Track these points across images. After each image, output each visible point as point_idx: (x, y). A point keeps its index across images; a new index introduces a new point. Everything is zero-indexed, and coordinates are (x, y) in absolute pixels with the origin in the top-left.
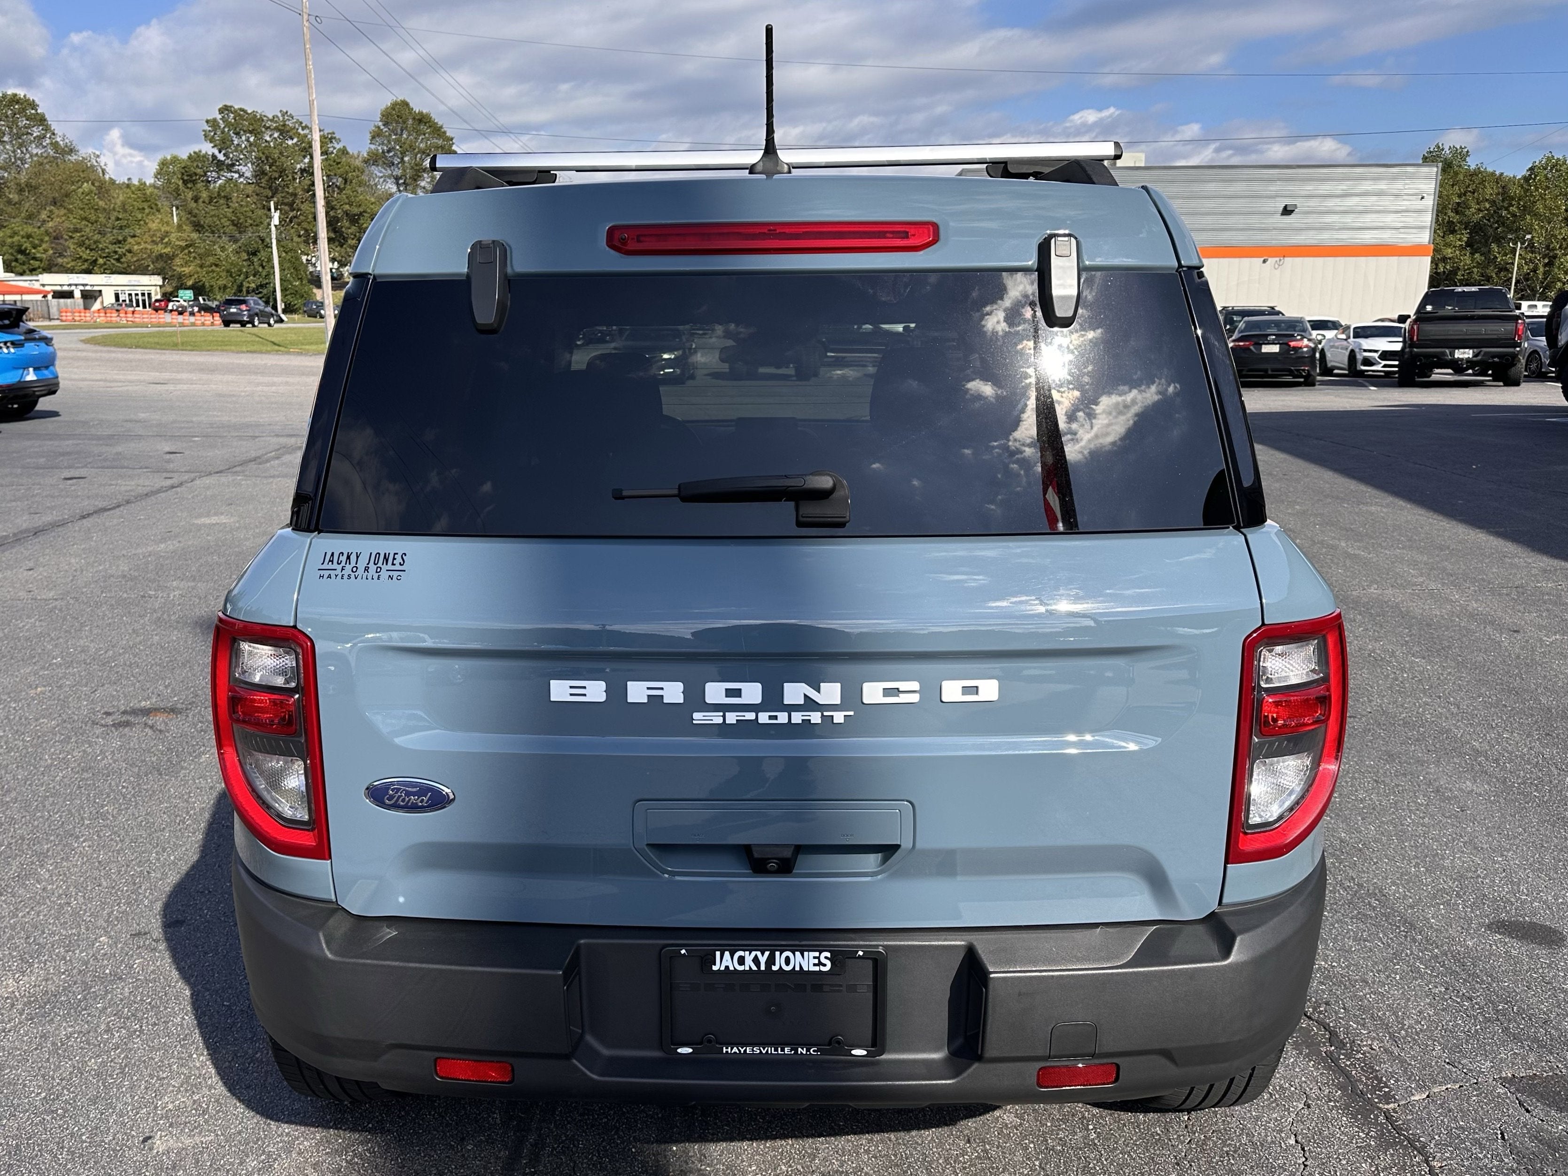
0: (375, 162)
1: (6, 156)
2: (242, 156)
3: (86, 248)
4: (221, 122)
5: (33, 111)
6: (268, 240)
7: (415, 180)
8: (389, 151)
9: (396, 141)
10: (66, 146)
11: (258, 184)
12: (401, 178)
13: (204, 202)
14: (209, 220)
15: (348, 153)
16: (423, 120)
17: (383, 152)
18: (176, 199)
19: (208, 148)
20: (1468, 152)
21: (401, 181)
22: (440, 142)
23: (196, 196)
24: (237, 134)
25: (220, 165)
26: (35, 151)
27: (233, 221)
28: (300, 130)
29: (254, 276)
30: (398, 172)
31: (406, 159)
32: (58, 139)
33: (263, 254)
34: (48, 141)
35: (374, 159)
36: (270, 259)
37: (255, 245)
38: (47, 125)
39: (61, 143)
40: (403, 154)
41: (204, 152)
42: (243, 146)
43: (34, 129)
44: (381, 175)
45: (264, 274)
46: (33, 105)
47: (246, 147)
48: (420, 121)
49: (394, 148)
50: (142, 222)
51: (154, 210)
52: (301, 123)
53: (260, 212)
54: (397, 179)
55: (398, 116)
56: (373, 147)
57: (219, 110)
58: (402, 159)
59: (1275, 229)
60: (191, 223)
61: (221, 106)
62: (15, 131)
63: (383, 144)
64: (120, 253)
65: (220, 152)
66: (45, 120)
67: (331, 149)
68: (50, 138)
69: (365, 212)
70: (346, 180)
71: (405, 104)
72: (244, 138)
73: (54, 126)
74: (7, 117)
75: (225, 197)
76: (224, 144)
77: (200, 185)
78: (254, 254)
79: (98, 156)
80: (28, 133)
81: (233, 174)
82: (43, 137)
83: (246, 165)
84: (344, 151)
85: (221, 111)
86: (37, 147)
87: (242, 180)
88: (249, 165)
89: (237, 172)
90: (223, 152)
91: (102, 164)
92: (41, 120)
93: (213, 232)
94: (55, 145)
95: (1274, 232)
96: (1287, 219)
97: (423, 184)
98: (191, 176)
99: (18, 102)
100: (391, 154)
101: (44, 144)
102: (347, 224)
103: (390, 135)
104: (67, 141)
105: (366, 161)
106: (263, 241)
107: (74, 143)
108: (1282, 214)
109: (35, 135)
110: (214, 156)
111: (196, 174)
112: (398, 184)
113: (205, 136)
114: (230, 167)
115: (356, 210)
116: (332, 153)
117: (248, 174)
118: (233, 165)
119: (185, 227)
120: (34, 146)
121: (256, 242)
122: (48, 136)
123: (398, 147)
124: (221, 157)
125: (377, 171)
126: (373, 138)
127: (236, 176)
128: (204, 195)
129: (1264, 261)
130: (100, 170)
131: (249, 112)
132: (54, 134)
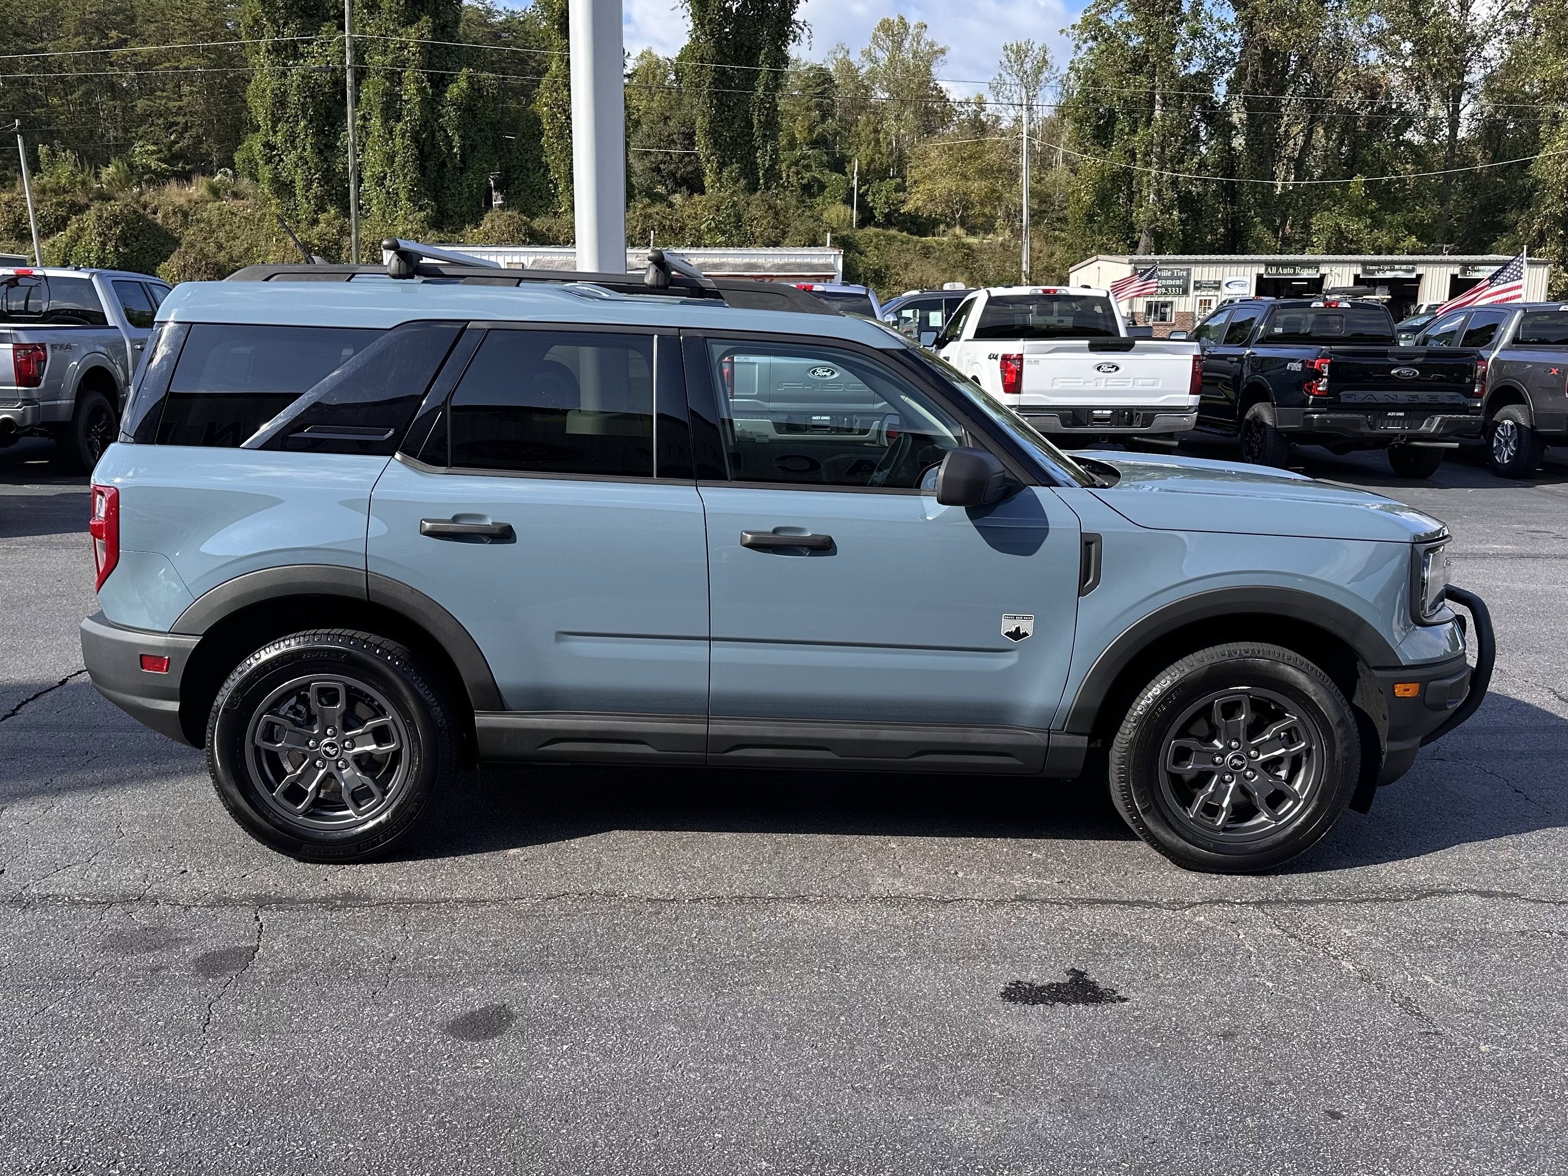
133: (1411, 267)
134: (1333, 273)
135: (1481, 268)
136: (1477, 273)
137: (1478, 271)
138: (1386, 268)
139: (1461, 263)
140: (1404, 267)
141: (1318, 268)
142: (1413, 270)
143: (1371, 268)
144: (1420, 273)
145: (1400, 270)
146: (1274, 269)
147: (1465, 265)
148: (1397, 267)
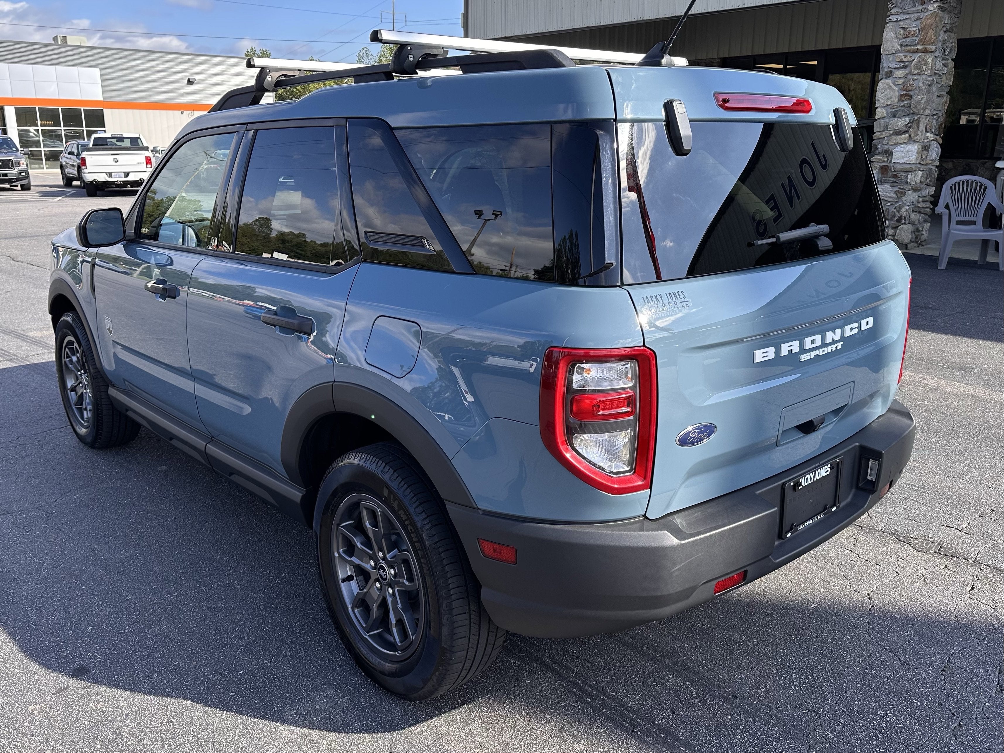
20: (270, 53)
59: (185, 93)
95: (185, 95)
96: (190, 86)
108: (187, 84)
129: (182, 113)
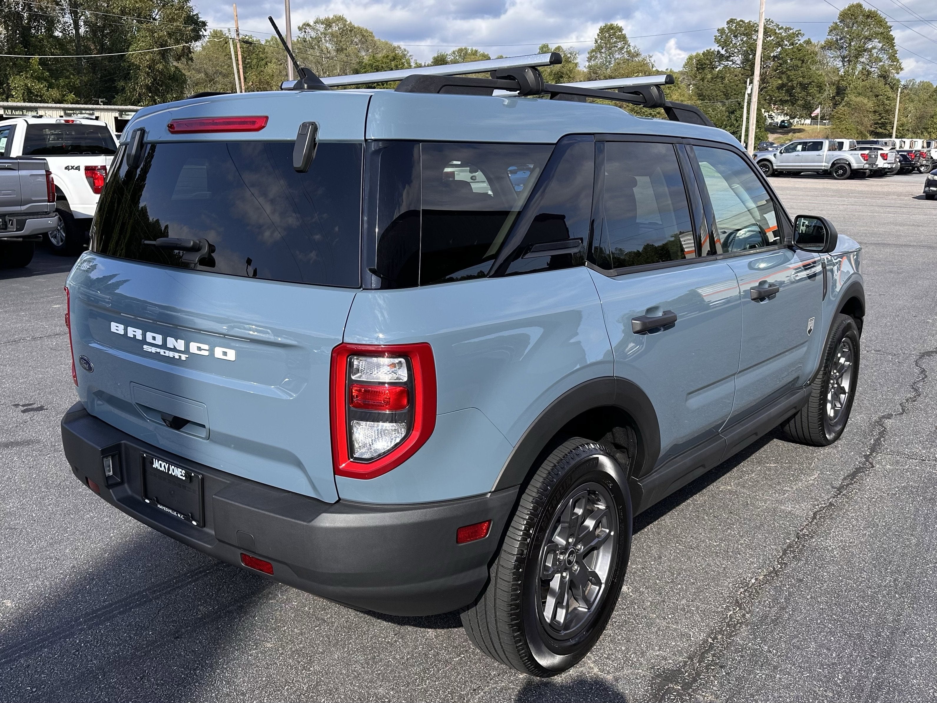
0: (830, 48)
1: (602, 60)
2: (736, 51)
3: (635, 112)
4: (727, 30)
5: (620, 33)
6: (742, 103)
7: (857, 58)
8: (841, 39)
9: (847, 33)
10: (635, 52)
11: (743, 68)
12: (846, 57)
13: (708, 81)
14: (708, 93)
15: (811, 43)
16: (871, 15)
17: (837, 40)
18: (694, 80)
19: (716, 48)
21: (846, 60)
22: (881, 30)
23: (703, 78)
24: (735, 36)
25: (721, 57)
26: (617, 57)
27: (723, 92)
28: (777, 31)
29: (730, 126)
30: (846, 53)
31: (852, 44)
32: (631, 48)
33: (737, 114)
34: (625, 50)
35: (829, 46)
36: (742, 116)
37: (734, 107)
38: (626, 41)
39: (632, 51)
40: (851, 40)
41: (712, 50)
42: (738, 44)
43: (619, 44)
44: (832, 56)
45: (737, 125)
46: (620, 29)
47: (740, 45)
48: (868, 16)
49: (845, 37)
50: (669, 95)
51: (677, 88)
52: (779, 25)
53: (741, 86)
54: (844, 58)
55: (852, 15)
56: (829, 37)
57: (727, 22)
58: (850, 44)
60: (698, 94)
61: (729, 20)
62: (608, 46)
63: (837, 35)
64: (653, 114)
65: (723, 49)
66: (625, 38)
67: (796, 41)
68: (627, 48)
69: (813, 82)
70: (803, 61)
71: (859, 6)
72: (739, 39)
73: (630, 41)
74: (606, 38)
75: (721, 77)
76: (725, 44)
77: (706, 71)
78: (733, 113)
79: (651, 57)
80: (615, 46)
81: (728, 62)
82: (622, 48)
83: (738, 56)
84: (808, 42)
85: (728, 23)
86: (619, 54)
87: (734, 65)
88: (740, 56)
89: (732, 61)
90: (725, 49)
91: (653, 61)
92: (624, 38)
93: (710, 100)
94: (629, 52)
97: (862, 60)
98: (702, 65)
99: (612, 29)
100: (842, 41)
101: (623, 52)
102: (799, 90)
103: (844, 28)
104: (636, 49)
105: (823, 48)
106: (739, 104)
107: (640, 50)
109: (619, 47)
110: (718, 52)
111: (705, 64)
112: (843, 61)
113: (715, 39)
114: (727, 58)
115: (806, 81)
116: (797, 43)
117: (739, 62)
118: (730, 56)
119: (693, 97)
120: (617, 53)
121: (735, 106)
122: (626, 47)
123: (848, 36)
124: (723, 52)
125: (829, 53)
126: (831, 31)
127: (731, 63)
128: (709, 76)
130: (651, 65)
131: (746, 22)
132: (629, 46)
133: (91, 112)
134: (47, 115)
135: (129, 113)
136: (128, 117)
137: (128, 115)
138: (77, 112)
139: (119, 110)
140: (88, 112)
141: (37, 111)
142: (93, 114)
143: (69, 112)
144: (97, 115)
145: (86, 113)
146: (10, 111)
147: (121, 112)
148: (83, 112)
